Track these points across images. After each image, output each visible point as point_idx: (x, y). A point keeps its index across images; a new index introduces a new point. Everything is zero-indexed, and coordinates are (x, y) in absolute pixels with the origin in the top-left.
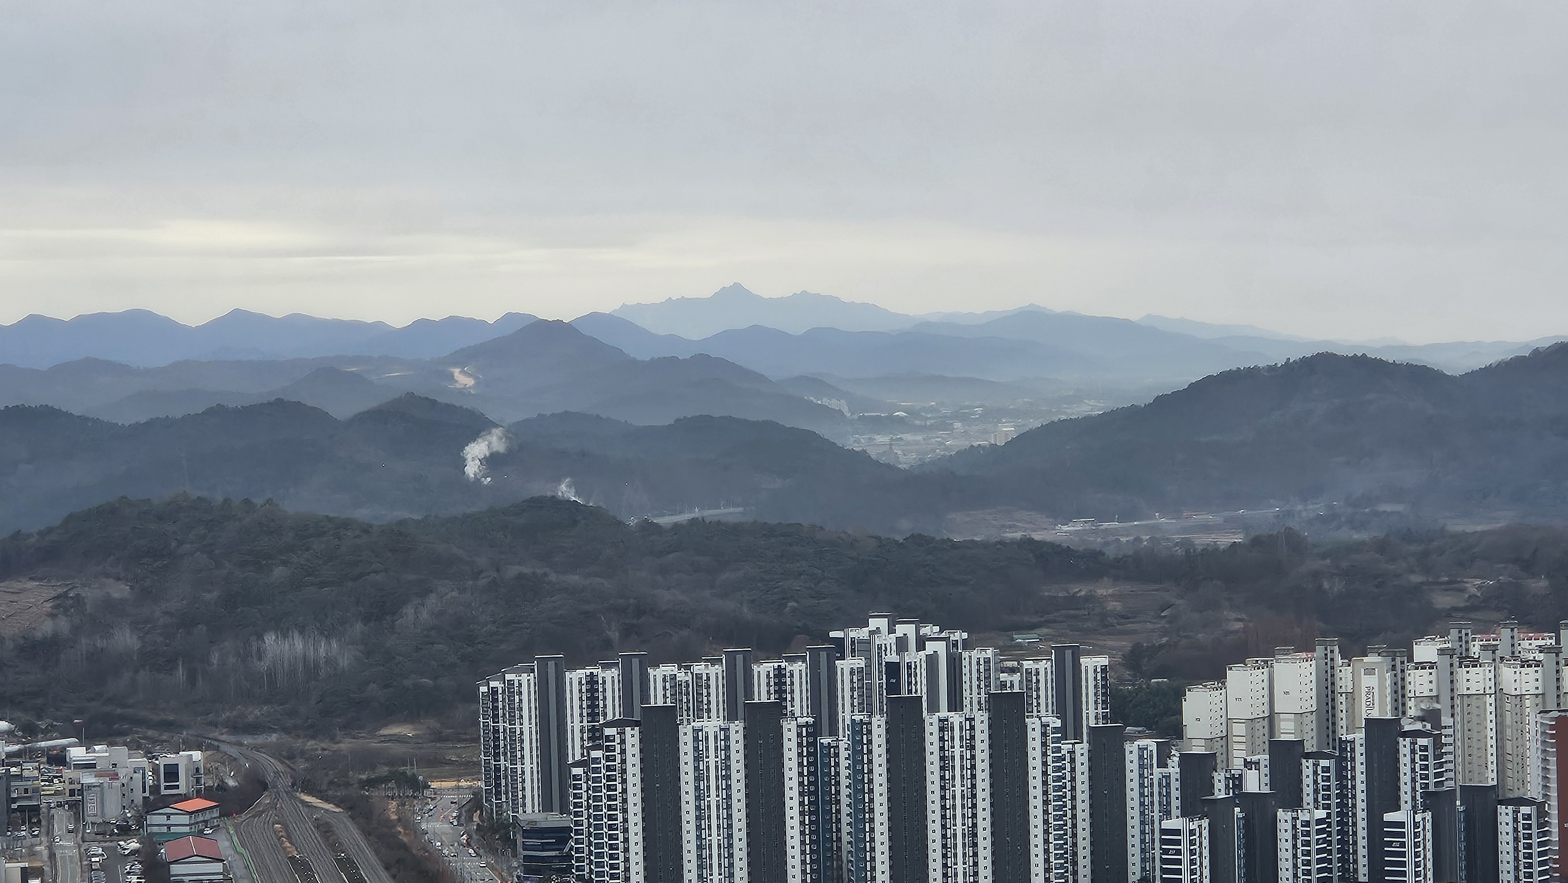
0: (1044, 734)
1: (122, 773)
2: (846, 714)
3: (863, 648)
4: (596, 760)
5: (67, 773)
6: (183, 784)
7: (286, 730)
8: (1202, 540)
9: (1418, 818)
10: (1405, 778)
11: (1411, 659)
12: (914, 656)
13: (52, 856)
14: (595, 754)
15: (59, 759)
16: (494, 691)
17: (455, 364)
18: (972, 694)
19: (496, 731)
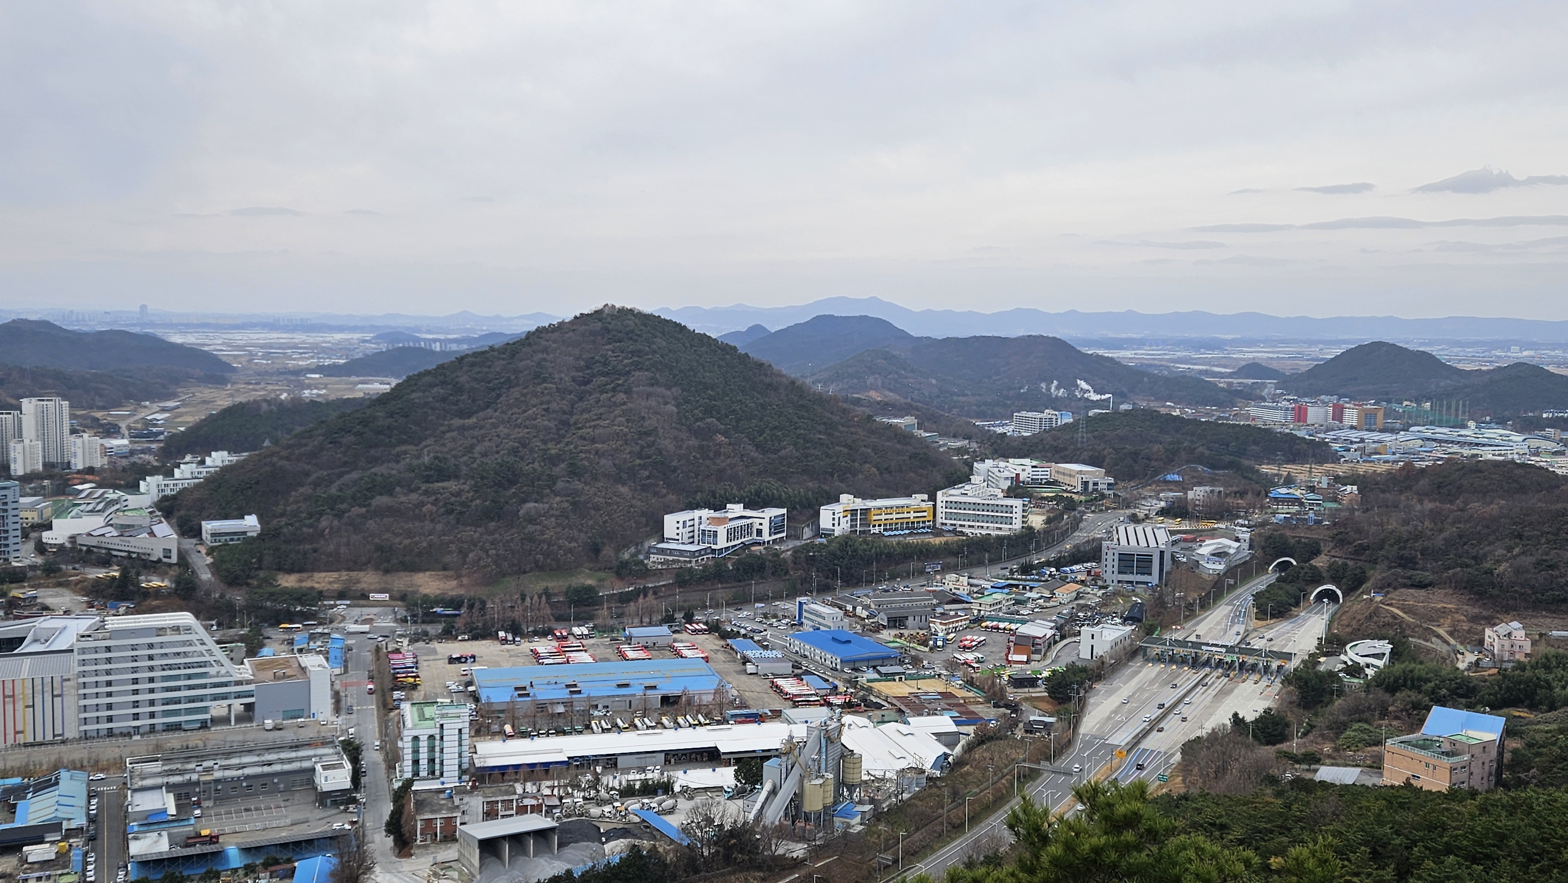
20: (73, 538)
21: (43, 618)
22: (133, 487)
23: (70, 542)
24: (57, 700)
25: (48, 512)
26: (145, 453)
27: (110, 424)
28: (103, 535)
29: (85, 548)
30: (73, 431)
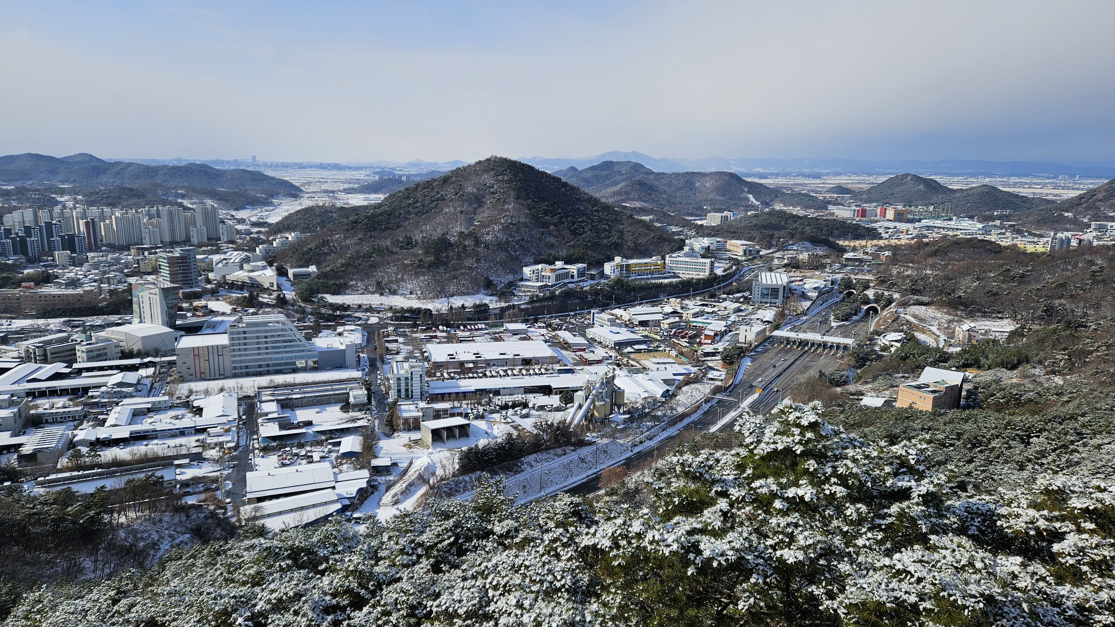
9: (58, 239)
24: (221, 357)
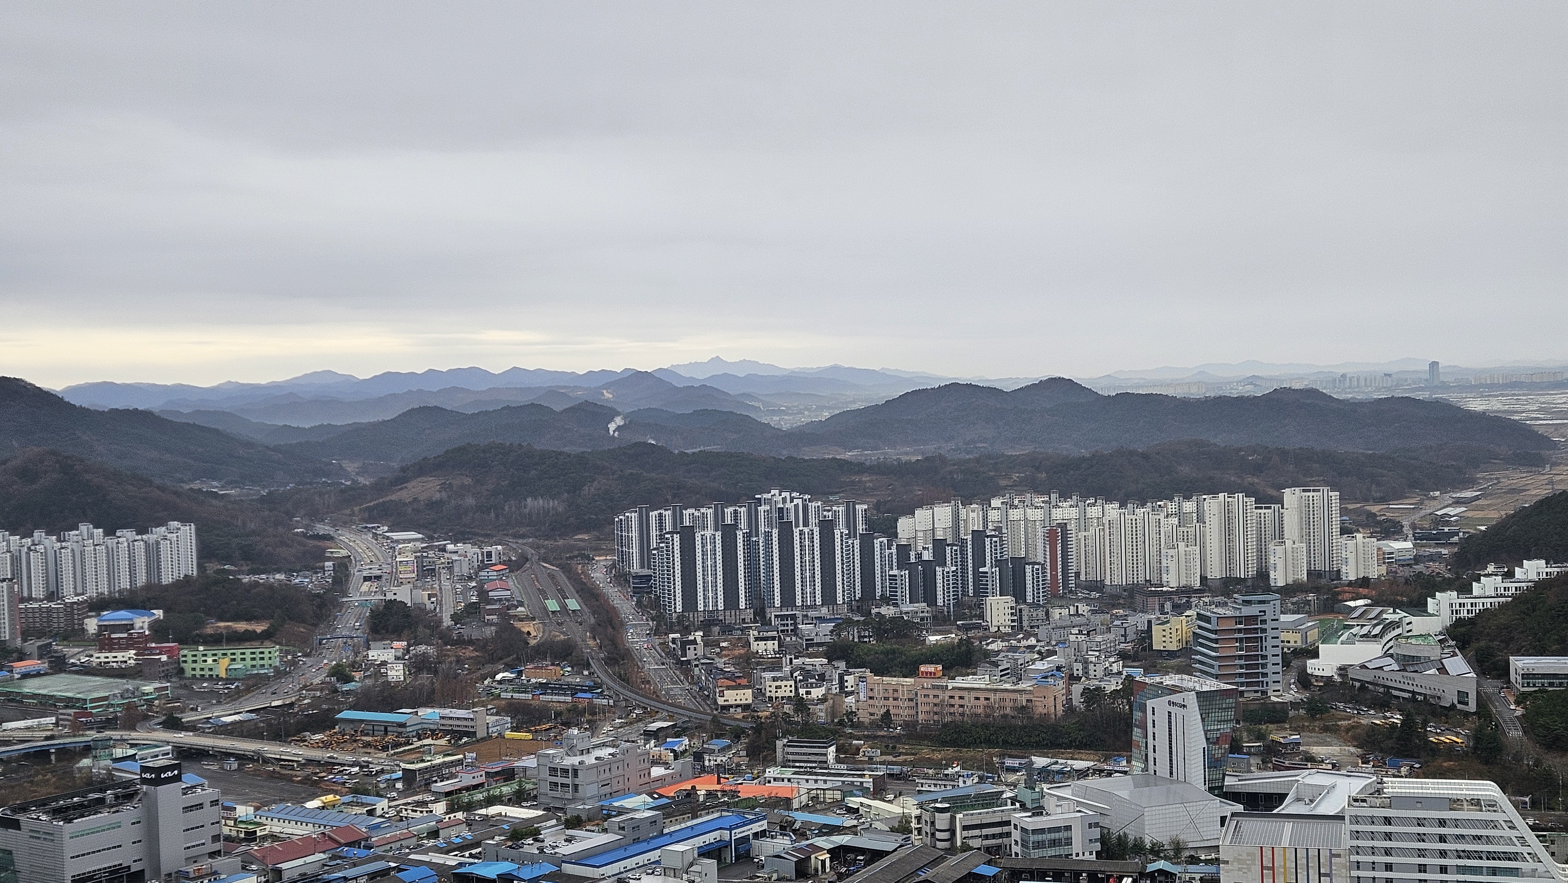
0: (842, 536)
1: (468, 555)
2: (762, 529)
3: (768, 501)
4: (662, 548)
5: (446, 555)
6: (494, 560)
7: (536, 537)
8: (904, 458)
9: (993, 570)
10: (988, 554)
11: (990, 506)
12: (789, 505)
13: (441, 589)
14: (661, 545)
15: (443, 549)
16: (621, 520)
17: (604, 389)
18: (813, 520)
19: (622, 536)
20: (1343, 670)
21: (1308, 771)
22: (1418, 607)
23: (1339, 675)
25: (1313, 635)
26: (1434, 561)
27: (1388, 520)
28: (1381, 668)
29: (1357, 684)
30: (1344, 531)
